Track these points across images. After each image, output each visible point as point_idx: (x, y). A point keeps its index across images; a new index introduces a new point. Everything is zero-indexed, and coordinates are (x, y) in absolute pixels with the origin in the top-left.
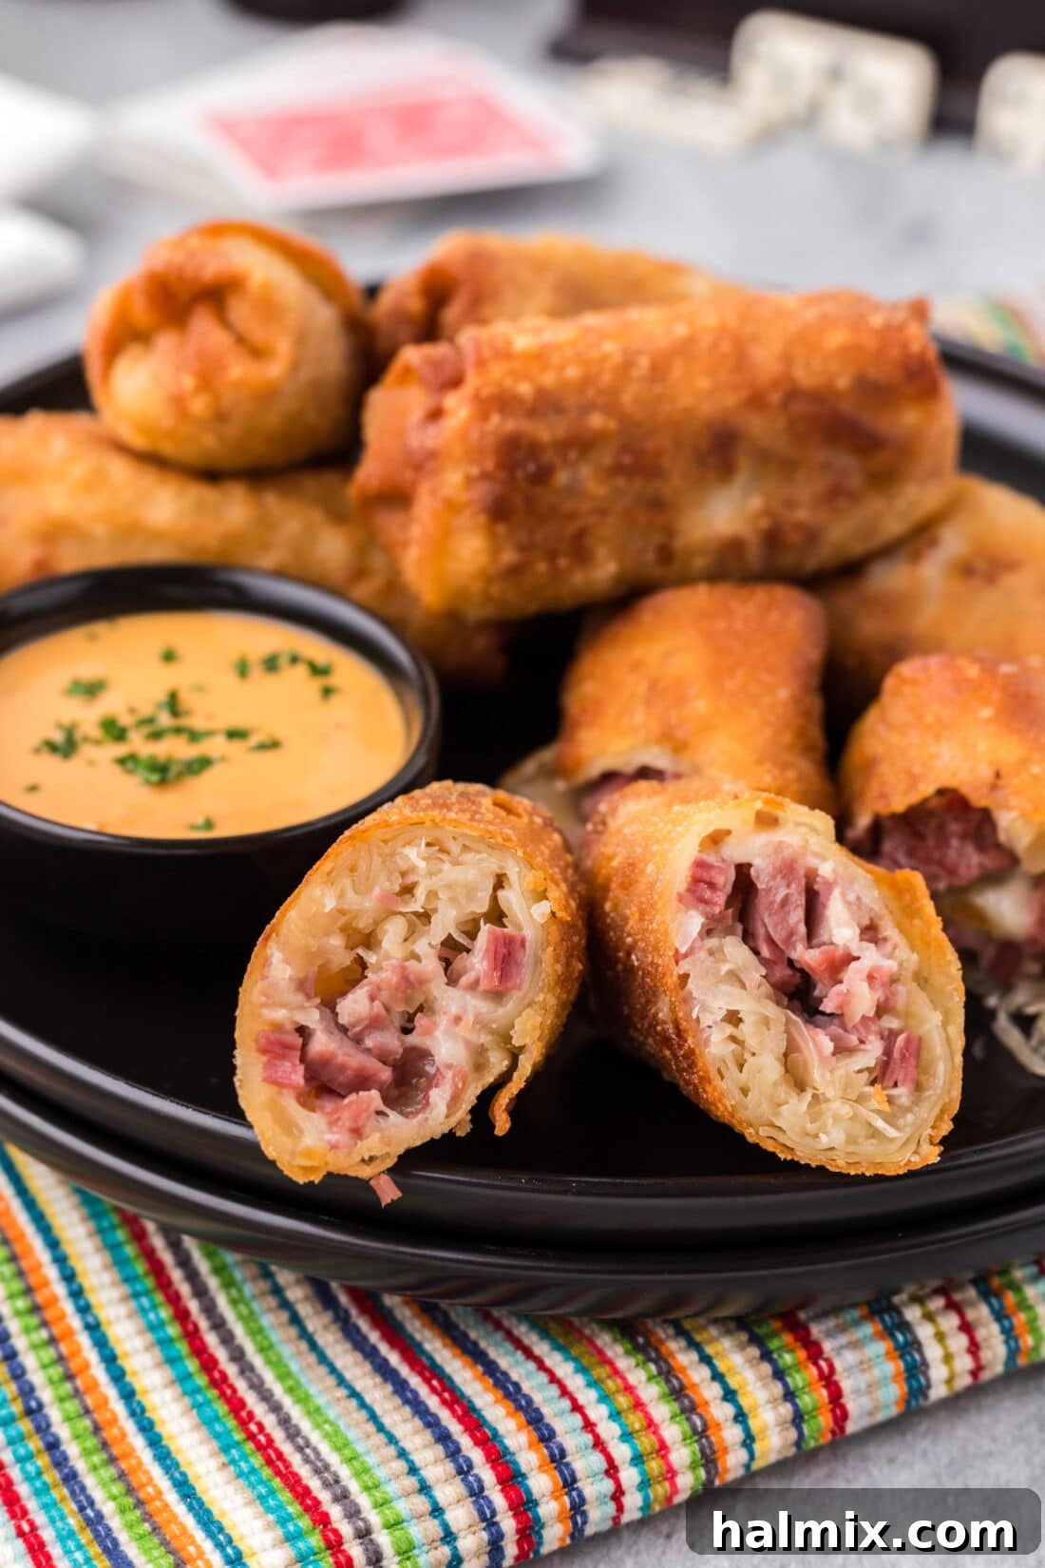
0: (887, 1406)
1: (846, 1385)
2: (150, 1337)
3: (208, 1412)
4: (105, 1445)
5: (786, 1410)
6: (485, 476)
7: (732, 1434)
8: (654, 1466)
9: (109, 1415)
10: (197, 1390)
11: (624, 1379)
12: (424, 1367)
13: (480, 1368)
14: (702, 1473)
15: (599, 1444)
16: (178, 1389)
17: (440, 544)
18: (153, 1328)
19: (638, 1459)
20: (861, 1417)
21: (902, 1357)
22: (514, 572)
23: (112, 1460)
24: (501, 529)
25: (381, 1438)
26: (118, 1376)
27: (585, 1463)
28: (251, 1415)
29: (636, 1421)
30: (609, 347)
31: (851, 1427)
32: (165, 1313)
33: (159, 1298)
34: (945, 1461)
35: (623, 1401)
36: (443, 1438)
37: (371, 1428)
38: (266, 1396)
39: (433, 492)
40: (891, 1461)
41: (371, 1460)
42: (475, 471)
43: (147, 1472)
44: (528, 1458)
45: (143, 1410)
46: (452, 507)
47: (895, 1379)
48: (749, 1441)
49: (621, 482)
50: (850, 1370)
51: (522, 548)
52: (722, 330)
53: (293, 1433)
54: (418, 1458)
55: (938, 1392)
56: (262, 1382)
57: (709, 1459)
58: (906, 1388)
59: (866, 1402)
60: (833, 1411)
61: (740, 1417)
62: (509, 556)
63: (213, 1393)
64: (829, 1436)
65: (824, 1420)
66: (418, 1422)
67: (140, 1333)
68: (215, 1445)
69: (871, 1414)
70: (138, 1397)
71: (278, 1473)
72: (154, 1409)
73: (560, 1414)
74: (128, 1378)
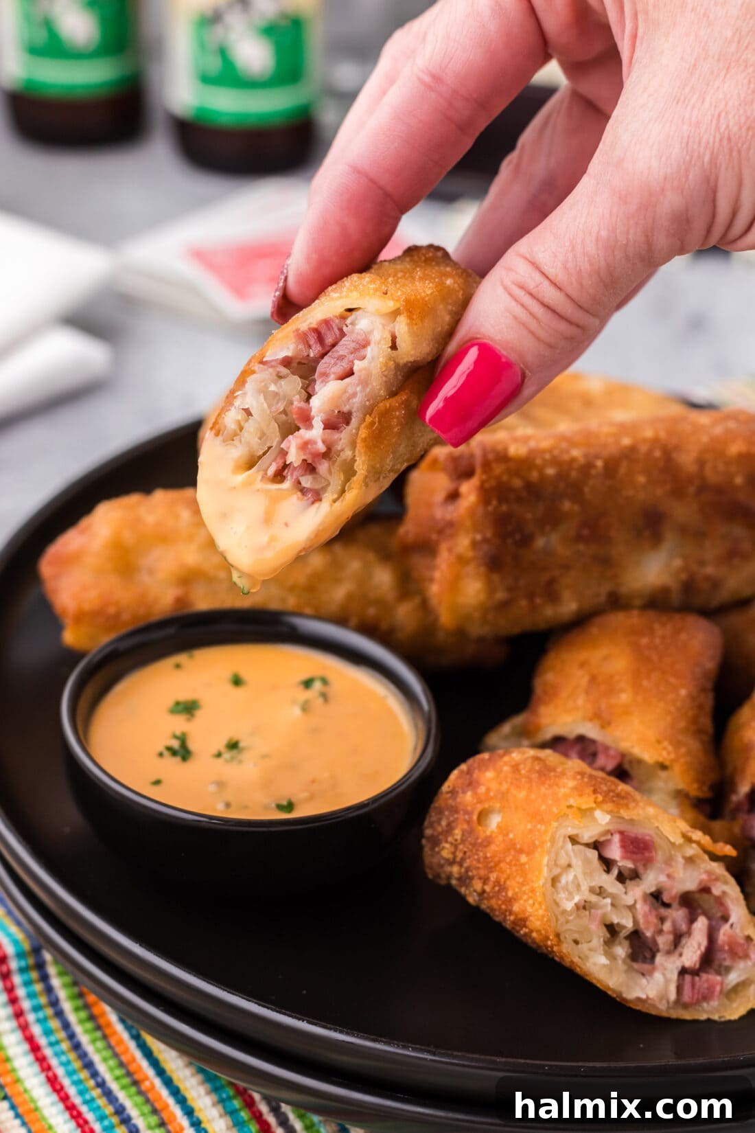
6: (485, 540)
17: (454, 585)
22: (504, 605)
24: (496, 578)
30: (576, 453)
39: (450, 550)
42: (479, 537)
46: (461, 560)
49: (581, 547)
51: (510, 589)
52: (655, 441)
62: (501, 595)
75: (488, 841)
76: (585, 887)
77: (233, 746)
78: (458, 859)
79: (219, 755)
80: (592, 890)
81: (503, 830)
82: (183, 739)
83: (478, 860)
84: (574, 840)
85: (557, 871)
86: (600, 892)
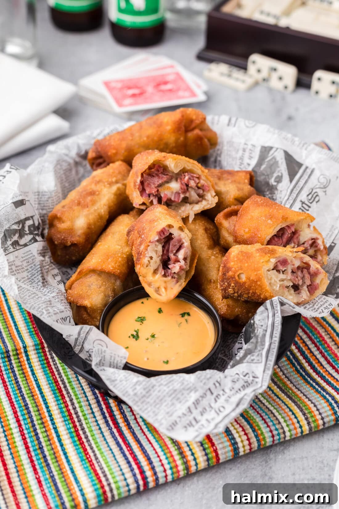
0: (229, 457)
1: (220, 452)
2: (67, 431)
3: (79, 451)
4: (56, 458)
5: (205, 458)
7: (193, 463)
8: (175, 470)
9: (57, 450)
10: (77, 445)
11: (169, 450)
12: (127, 444)
13: (139, 445)
14: (186, 472)
15: (162, 465)
16: (73, 445)
18: (68, 429)
19: (171, 468)
20: (223, 459)
21: (233, 446)
23: (57, 461)
25: (115, 462)
26: (60, 441)
27: (159, 469)
28: (88, 453)
29: (171, 460)
31: (221, 461)
32: (71, 425)
33: (70, 422)
34: (243, 469)
35: (169, 455)
36: (129, 462)
37: (113, 459)
38: (92, 448)
40: (231, 469)
41: (112, 467)
43: (64, 465)
44: (146, 468)
45: (65, 449)
47: (231, 451)
48: (196, 464)
50: (221, 449)
53: (97, 459)
54: (122, 467)
55: (241, 453)
56: (91, 444)
57: (187, 468)
58: (233, 453)
59: (224, 456)
60: (216, 458)
61: (195, 459)
63: (80, 446)
64: (216, 463)
65: (214, 460)
66: (123, 458)
67: (65, 430)
68: (79, 460)
69: (225, 458)
70: (64, 446)
71: (92, 468)
72: (67, 449)
73: (154, 458)
74: (62, 441)
75: (245, 283)
76: (278, 282)
77: (153, 336)
78: (236, 291)
79: (147, 339)
80: (280, 281)
81: (248, 278)
82: (137, 332)
83: (244, 289)
84: (268, 271)
85: (269, 282)
86: (282, 280)
